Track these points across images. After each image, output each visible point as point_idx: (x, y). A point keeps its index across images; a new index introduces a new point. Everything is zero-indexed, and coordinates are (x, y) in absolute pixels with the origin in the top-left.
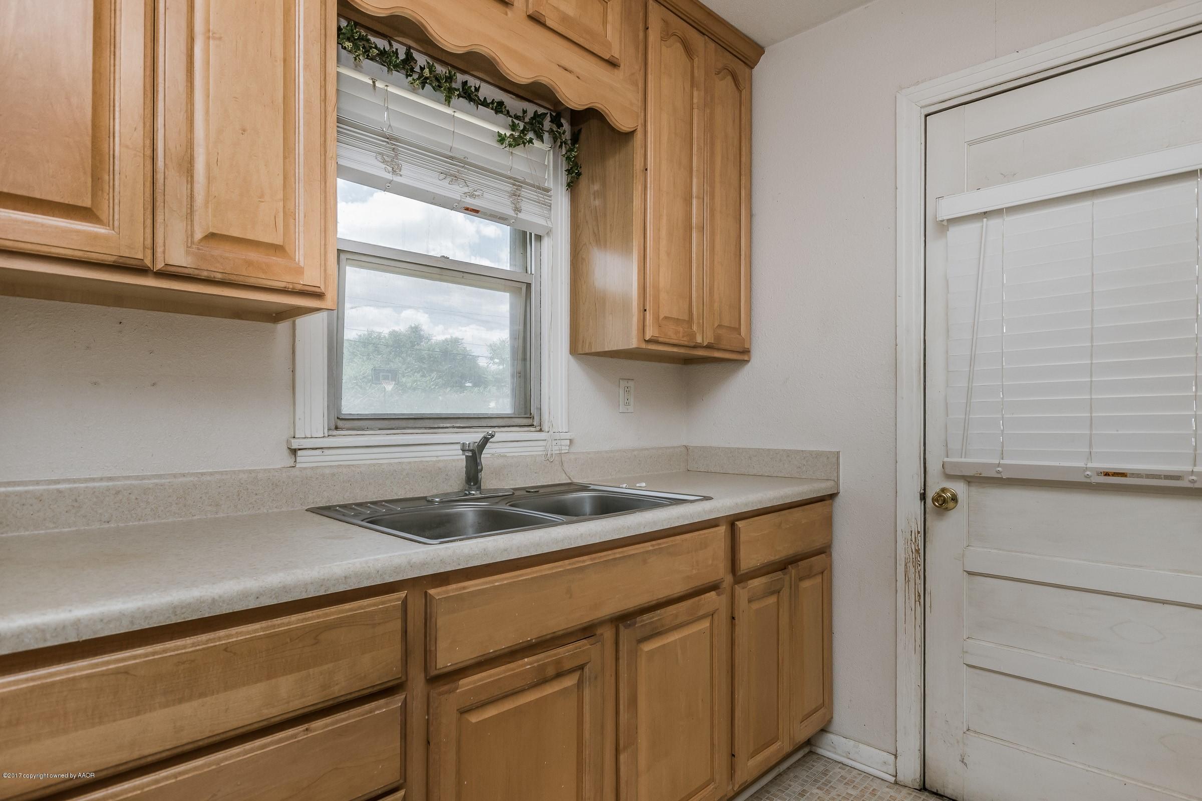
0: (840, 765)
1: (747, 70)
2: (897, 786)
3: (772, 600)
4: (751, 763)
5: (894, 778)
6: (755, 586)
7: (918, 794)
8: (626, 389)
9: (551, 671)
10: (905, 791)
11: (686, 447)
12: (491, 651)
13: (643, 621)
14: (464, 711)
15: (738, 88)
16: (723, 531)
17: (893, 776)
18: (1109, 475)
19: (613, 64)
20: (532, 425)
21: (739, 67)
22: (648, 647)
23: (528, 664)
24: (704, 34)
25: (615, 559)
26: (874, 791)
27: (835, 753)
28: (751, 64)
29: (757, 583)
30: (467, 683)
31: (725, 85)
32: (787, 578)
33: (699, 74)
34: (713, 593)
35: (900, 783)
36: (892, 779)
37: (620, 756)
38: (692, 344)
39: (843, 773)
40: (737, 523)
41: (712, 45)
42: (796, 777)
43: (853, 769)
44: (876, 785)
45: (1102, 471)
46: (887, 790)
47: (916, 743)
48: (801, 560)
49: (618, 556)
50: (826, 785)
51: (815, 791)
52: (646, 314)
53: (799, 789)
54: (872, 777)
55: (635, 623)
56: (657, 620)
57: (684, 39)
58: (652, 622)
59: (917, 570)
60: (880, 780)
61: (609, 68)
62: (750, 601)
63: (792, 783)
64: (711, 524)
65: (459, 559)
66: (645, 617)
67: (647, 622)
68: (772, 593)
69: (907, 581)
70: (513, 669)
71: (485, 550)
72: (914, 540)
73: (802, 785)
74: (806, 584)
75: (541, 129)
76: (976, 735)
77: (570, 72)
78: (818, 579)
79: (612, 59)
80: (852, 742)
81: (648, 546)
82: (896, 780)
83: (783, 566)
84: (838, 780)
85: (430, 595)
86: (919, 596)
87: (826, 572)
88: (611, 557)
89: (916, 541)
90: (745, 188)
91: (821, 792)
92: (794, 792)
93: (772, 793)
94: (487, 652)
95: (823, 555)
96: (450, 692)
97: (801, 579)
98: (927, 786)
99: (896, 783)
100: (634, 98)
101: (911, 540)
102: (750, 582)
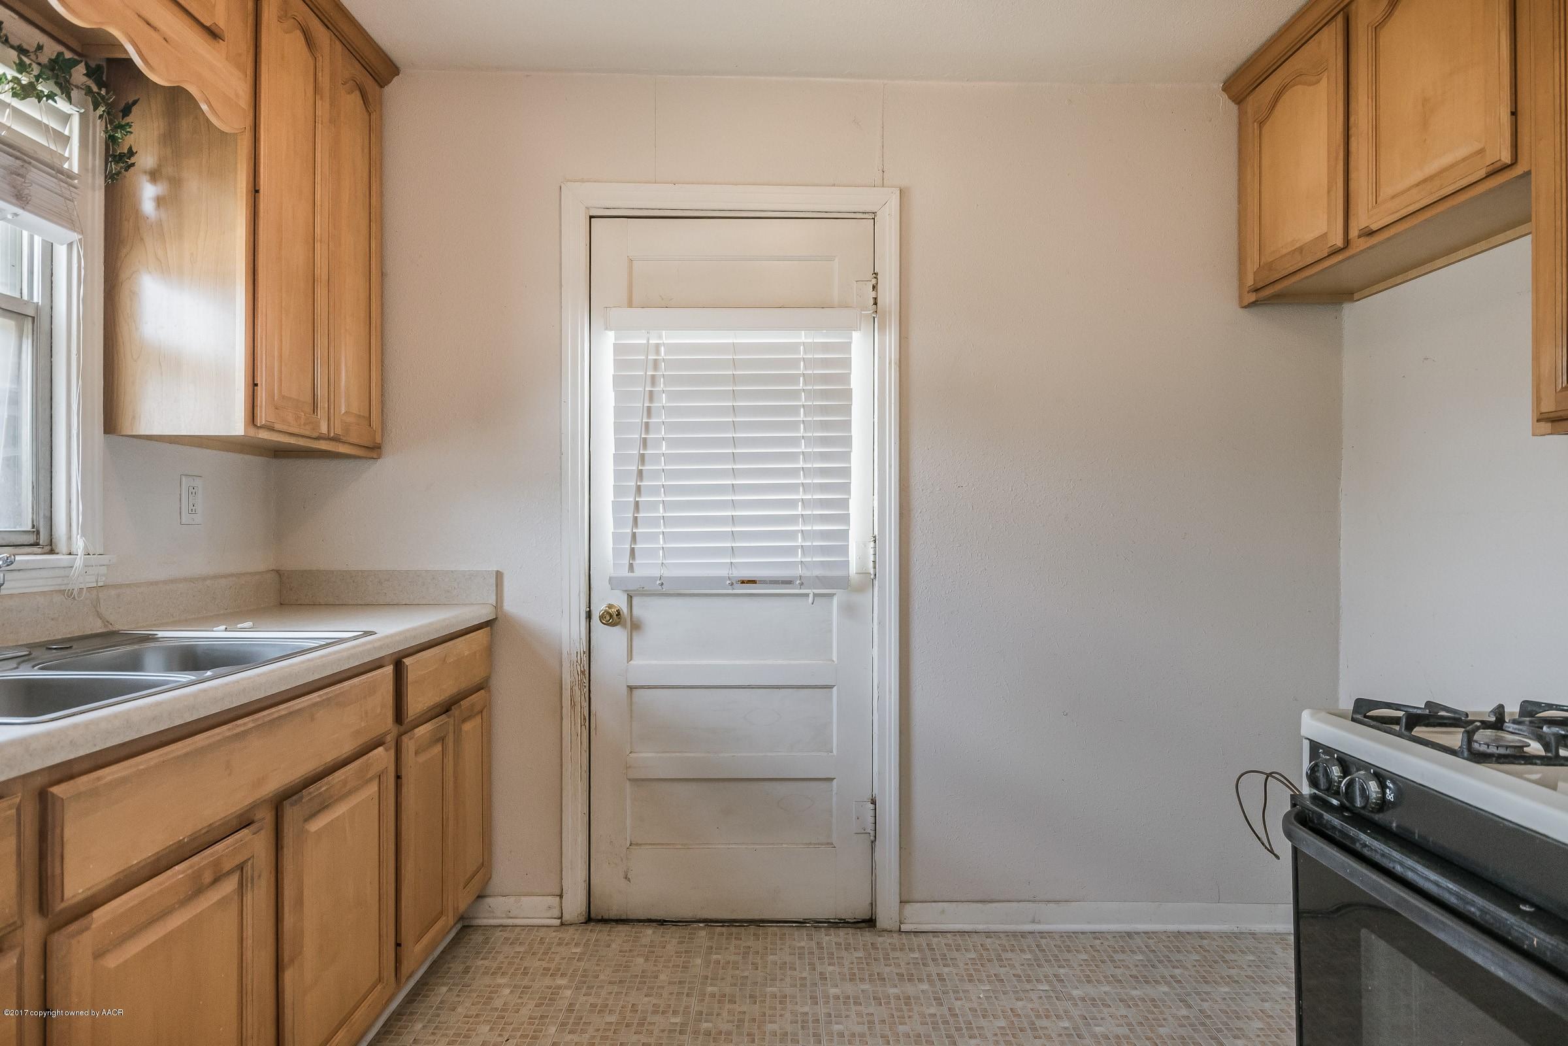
0: (500, 928)
1: (377, 88)
2: (563, 927)
3: (438, 748)
4: (418, 948)
5: (560, 921)
6: (423, 734)
7: (584, 927)
8: (191, 489)
9: (208, 877)
10: (571, 930)
11: (278, 571)
12: (135, 862)
13: (310, 793)
14: (98, 955)
15: (368, 111)
16: (391, 671)
17: (558, 918)
18: (744, 583)
19: (213, 33)
20: (36, 544)
21: (369, 83)
22: (315, 826)
23: (179, 872)
24: (328, 28)
25: (280, 718)
26: (542, 940)
27: (494, 918)
28: (382, 82)
29: (421, 731)
30: (101, 915)
31: (352, 101)
32: (451, 721)
33: (325, 80)
34: (381, 749)
35: (566, 923)
36: (558, 922)
37: (283, 972)
38: (315, 435)
39: (505, 935)
40: (404, 660)
41: (338, 46)
42: (455, 957)
43: (514, 928)
44: (542, 933)
45: (740, 579)
46: (554, 934)
47: (581, 875)
48: (462, 699)
49: (283, 713)
50: (491, 953)
51: (480, 963)
52: (257, 390)
53: (461, 968)
54: (536, 928)
55: (302, 798)
56: (325, 791)
57: (307, 30)
58: (320, 794)
59: (583, 693)
60: (545, 928)
61: (208, 38)
62: (416, 753)
63: (451, 965)
64: (376, 665)
65: (95, 737)
66: (312, 788)
67: (315, 794)
68: (437, 741)
69: (573, 705)
70: (160, 884)
71: (127, 722)
72: (579, 661)
73: (464, 963)
74: (467, 727)
75: (68, 82)
76: (638, 847)
77: (155, 29)
78: (478, 720)
79: (213, 28)
80: (513, 899)
81: (315, 697)
82: (561, 922)
83: (445, 708)
84: (503, 943)
85: (53, 794)
86: (585, 719)
87: (485, 710)
88: (276, 715)
89: (581, 663)
90: (376, 238)
91: (487, 961)
92: (457, 973)
93: (431, 983)
94: (130, 865)
95: (483, 691)
96: (81, 931)
97: (464, 721)
98: (593, 915)
99: (562, 924)
100: (240, 88)
101: (577, 662)
102: (417, 730)
